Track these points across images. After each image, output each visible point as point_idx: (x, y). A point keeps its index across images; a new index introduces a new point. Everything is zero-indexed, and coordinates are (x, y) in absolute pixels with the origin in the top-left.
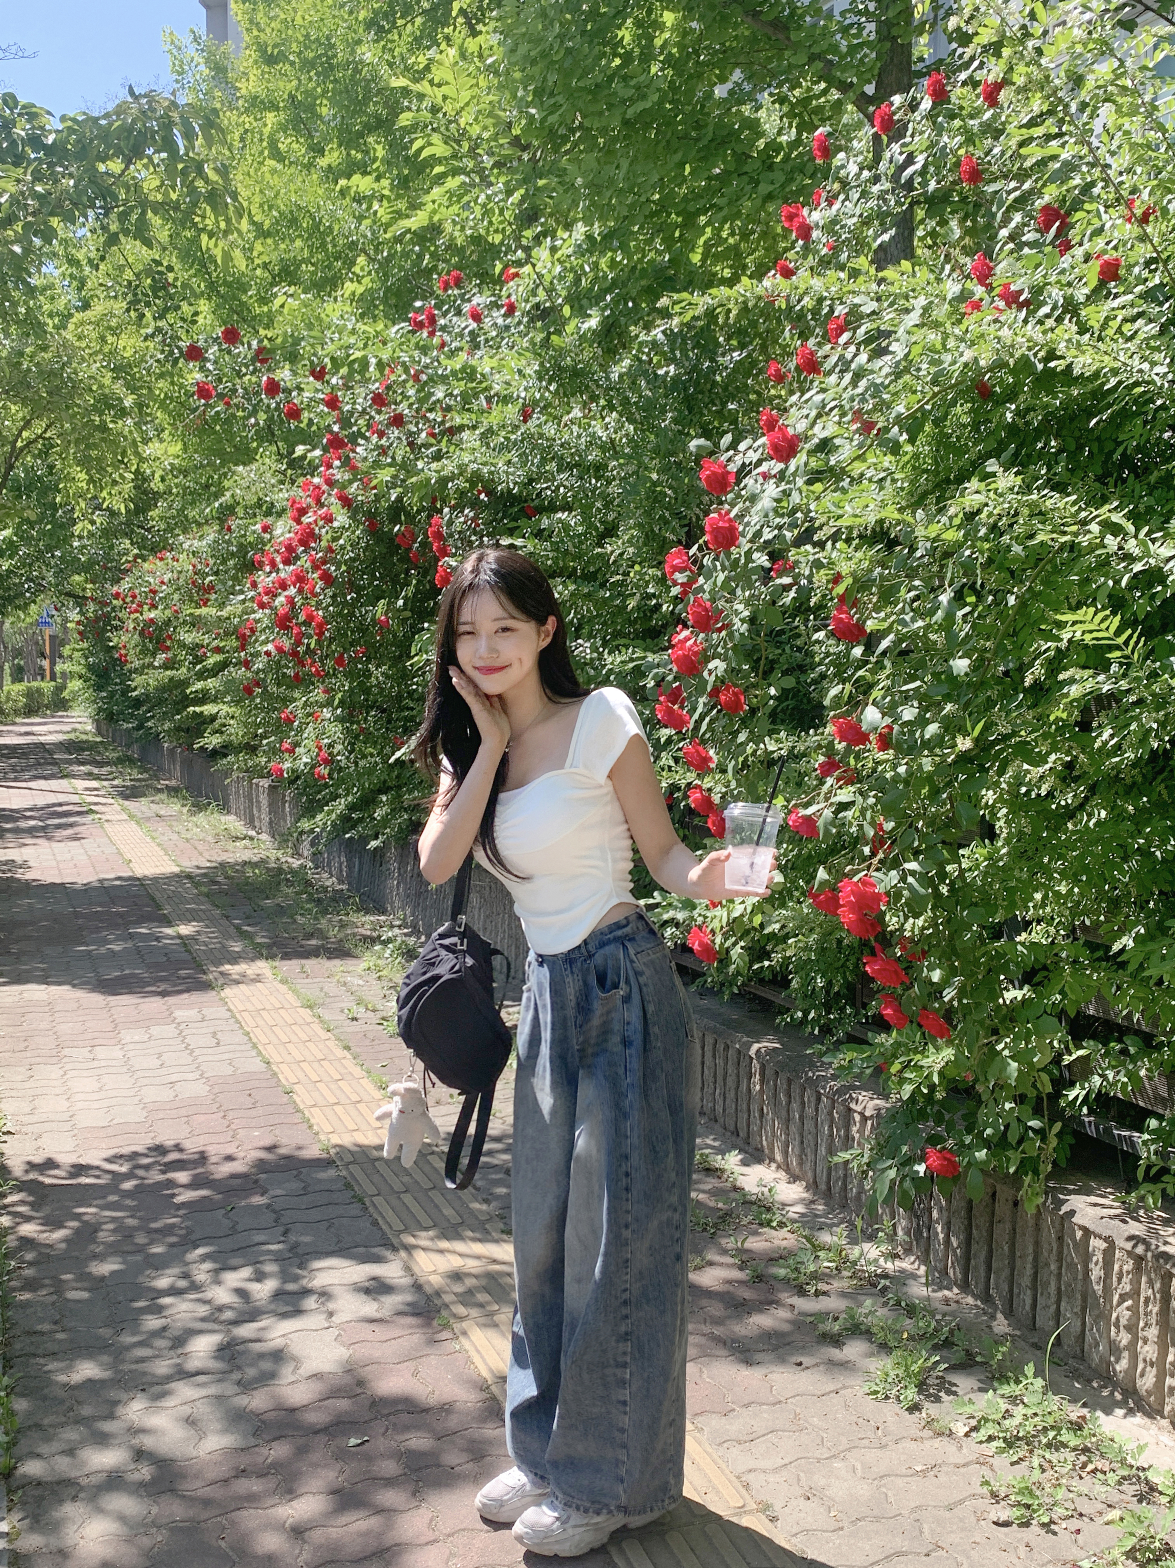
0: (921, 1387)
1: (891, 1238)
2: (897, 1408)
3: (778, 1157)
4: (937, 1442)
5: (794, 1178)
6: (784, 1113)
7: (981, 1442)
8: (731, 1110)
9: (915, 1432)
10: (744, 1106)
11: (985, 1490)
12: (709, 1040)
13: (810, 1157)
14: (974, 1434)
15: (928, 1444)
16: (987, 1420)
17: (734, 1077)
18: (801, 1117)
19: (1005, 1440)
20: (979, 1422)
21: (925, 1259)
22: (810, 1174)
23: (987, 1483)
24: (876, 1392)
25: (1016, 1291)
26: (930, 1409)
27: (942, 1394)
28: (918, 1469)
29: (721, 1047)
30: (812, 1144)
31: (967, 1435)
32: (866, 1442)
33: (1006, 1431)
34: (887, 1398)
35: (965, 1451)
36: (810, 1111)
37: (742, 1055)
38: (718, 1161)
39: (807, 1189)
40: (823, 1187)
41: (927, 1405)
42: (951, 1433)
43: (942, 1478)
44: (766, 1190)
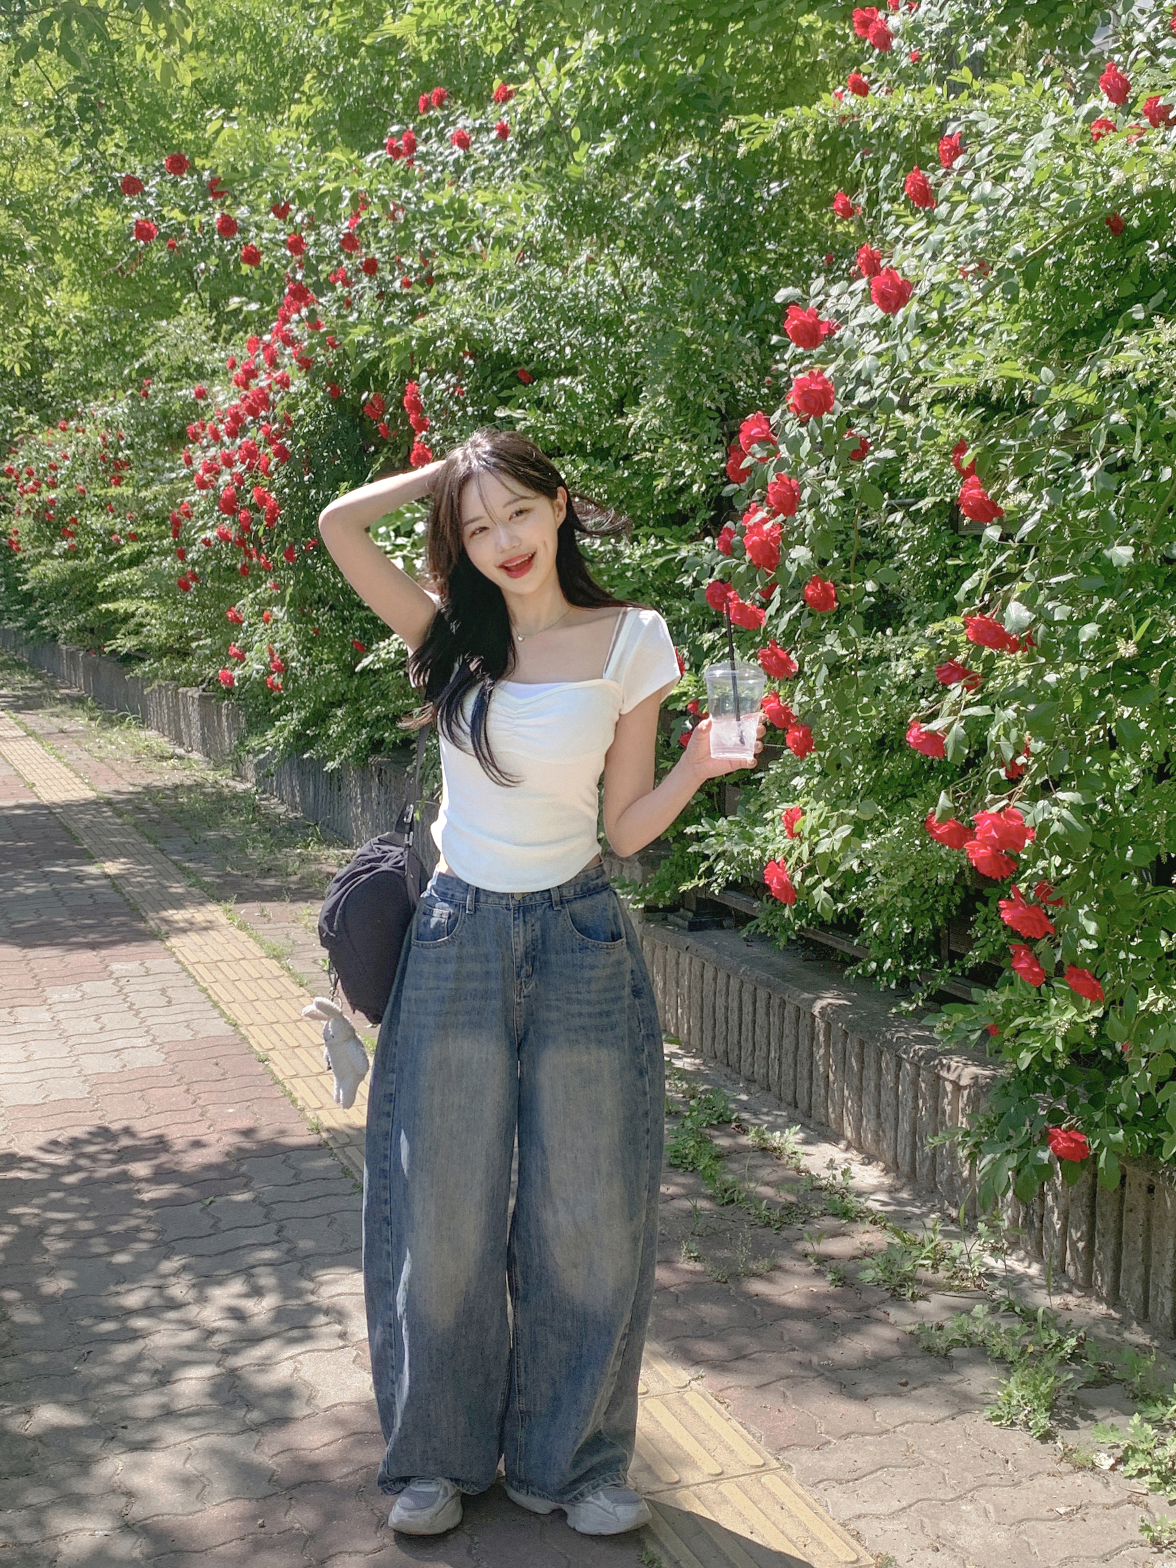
0: (1052, 1409)
1: (994, 1229)
2: (1026, 1436)
3: (849, 1133)
4: (1079, 1478)
5: (869, 1159)
6: (856, 1082)
7: (1131, 1477)
8: (788, 1077)
9: (1050, 1466)
10: (805, 1073)
11: (1145, 1537)
12: (762, 994)
13: (890, 1134)
14: (1121, 1468)
15: (1069, 1479)
16: (1135, 1451)
17: (792, 1038)
18: (878, 1087)
19: (1159, 1473)
20: (1126, 1451)
21: (1037, 1256)
22: (889, 1155)
23: (1147, 1528)
24: (999, 1418)
25: (1152, 1293)
26: (1066, 1438)
27: (1077, 1419)
28: (1062, 1510)
29: (775, 1001)
30: (891, 1117)
31: (1113, 1468)
32: (994, 1479)
33: (1160, 1463)
34: (1013, 1424)
35: (1112, 1488)
36: (889, 1078)
37: (802, 1013)
38: (776, 1139)
39: (886, 1171)
40: (905, 1168)
41: (1061, 1432)
42: (1094, 1467)
43: (1092, 1522)
44: (838, 1173)
